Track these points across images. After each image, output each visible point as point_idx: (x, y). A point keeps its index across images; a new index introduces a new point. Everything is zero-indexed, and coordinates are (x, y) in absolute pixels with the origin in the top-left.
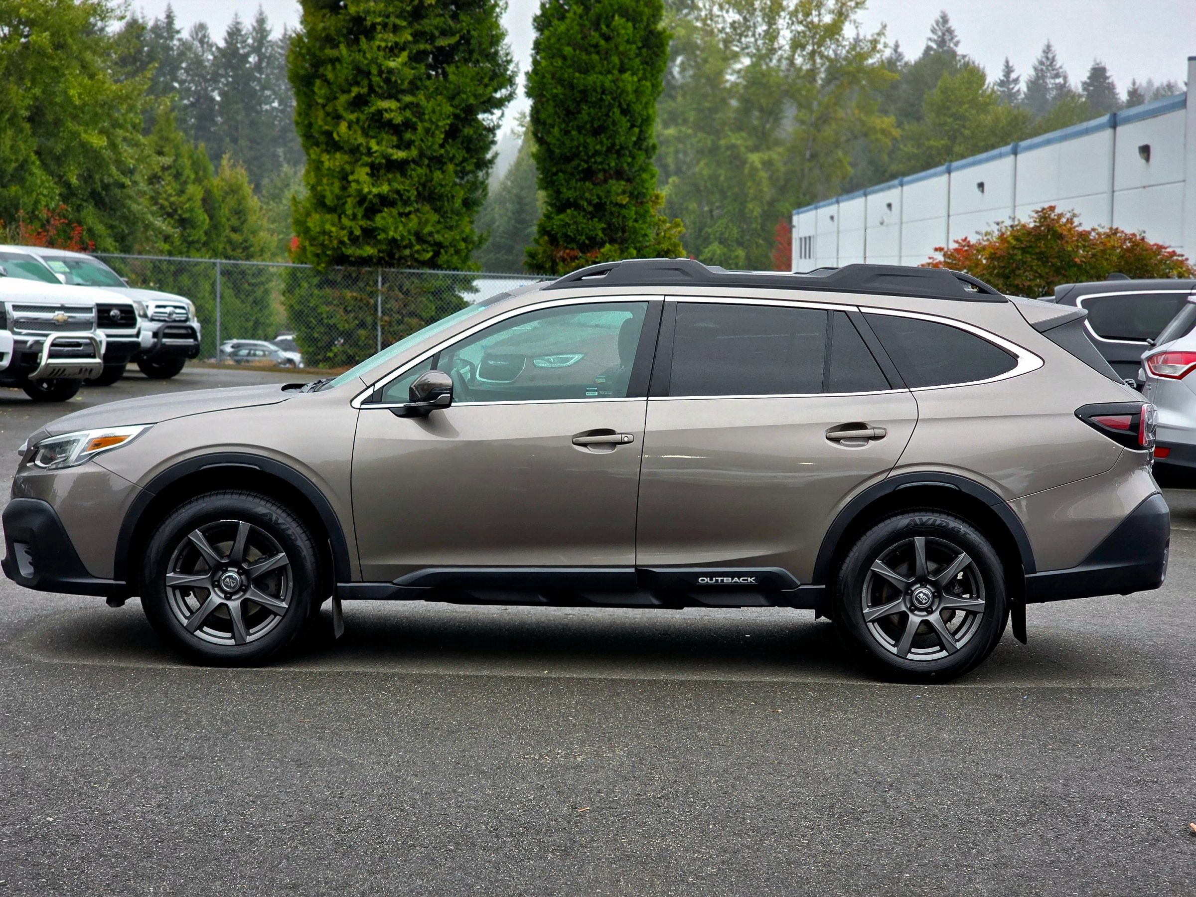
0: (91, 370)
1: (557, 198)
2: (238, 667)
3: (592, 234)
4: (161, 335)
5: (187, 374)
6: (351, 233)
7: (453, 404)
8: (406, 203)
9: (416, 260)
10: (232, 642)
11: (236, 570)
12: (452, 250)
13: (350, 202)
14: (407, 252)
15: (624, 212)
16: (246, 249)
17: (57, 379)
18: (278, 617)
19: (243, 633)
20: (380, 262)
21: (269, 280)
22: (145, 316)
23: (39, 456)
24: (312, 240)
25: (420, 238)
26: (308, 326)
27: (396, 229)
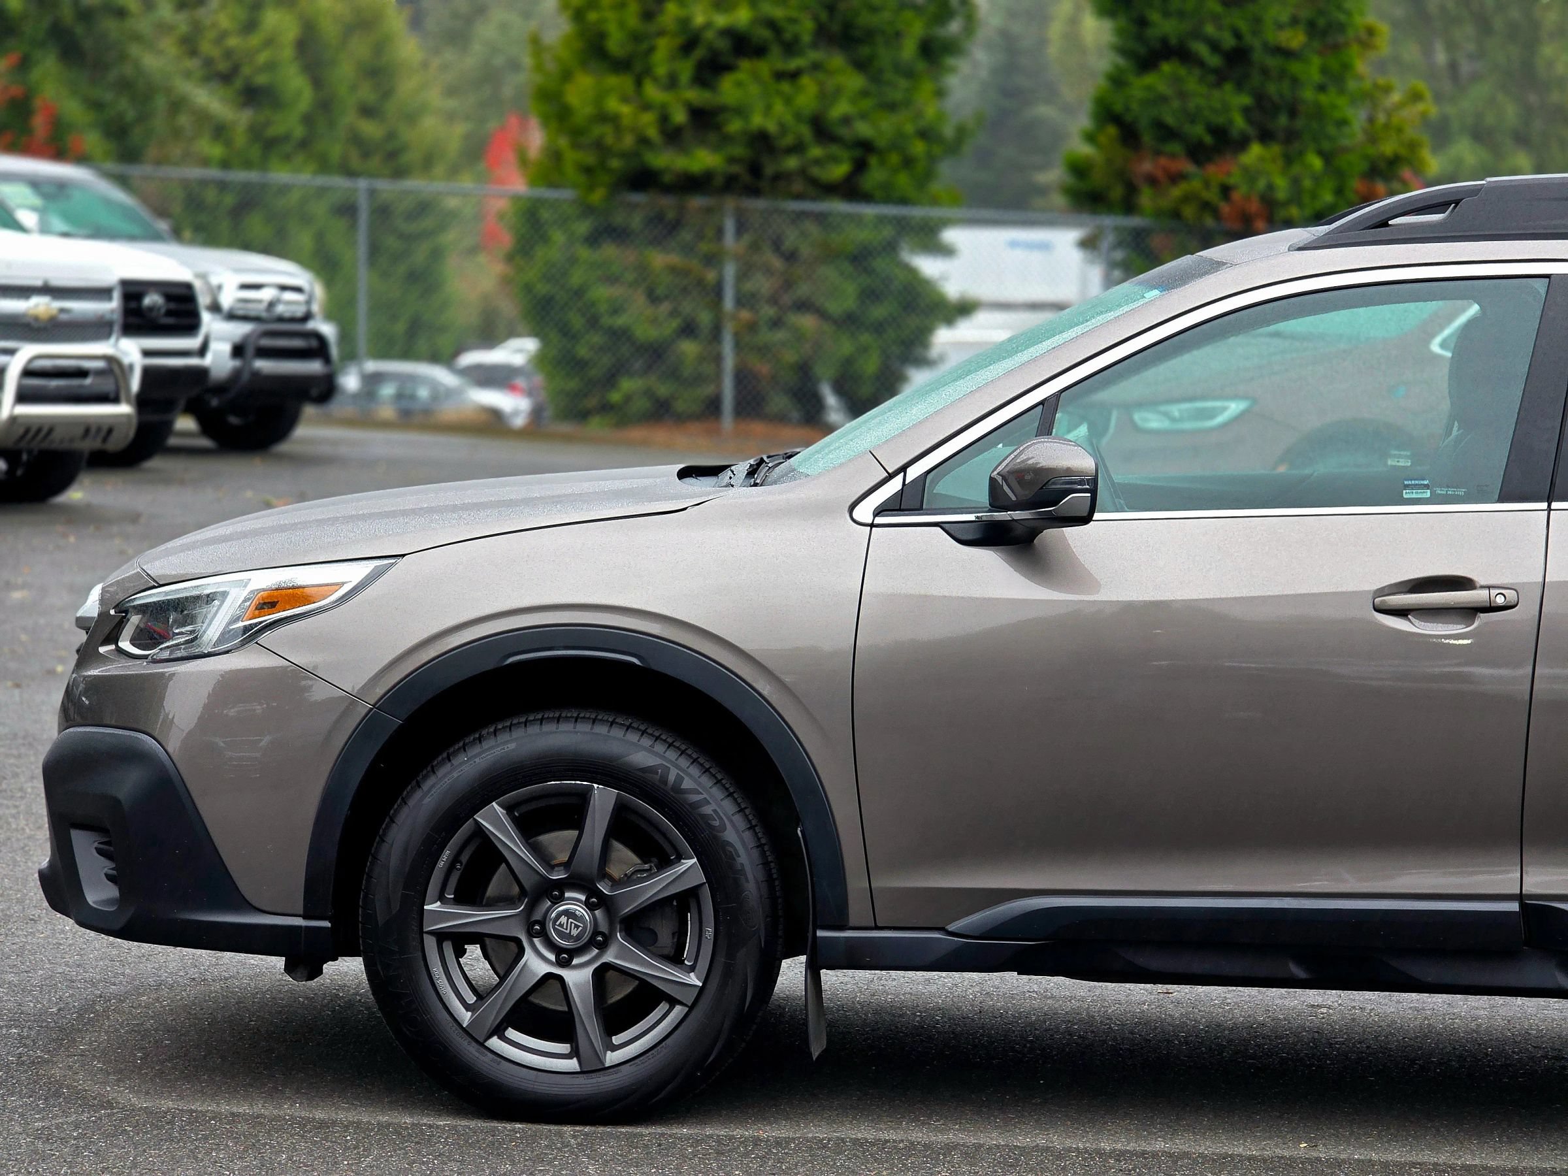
0: (110, 431)
1: (1140, 38)
2: (585, 1124)
3: (1220, 120)
4: (250, 351)
5: (304, 441)
6: (664, 119)
7: (1097, 516)
8: (791, 48)
9: (815, 183)
10: (572, 1064)
11: (583, 898)
12: (894, 159)
13: (664, 48)
14: (792, 163)
15: (1295, 67)
16: (392, 155)
17: (30, 452)
18: (678, 1008)
19: (598, 1044)
20: (730, 185)
21: (442, 227)
22: (215, 308)
23: (128, 631)
24: (577, 135)
25: (822, 130)
26: (566, 332)
27: (768, 109)
